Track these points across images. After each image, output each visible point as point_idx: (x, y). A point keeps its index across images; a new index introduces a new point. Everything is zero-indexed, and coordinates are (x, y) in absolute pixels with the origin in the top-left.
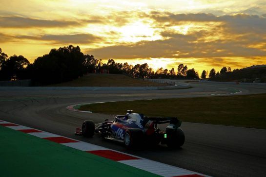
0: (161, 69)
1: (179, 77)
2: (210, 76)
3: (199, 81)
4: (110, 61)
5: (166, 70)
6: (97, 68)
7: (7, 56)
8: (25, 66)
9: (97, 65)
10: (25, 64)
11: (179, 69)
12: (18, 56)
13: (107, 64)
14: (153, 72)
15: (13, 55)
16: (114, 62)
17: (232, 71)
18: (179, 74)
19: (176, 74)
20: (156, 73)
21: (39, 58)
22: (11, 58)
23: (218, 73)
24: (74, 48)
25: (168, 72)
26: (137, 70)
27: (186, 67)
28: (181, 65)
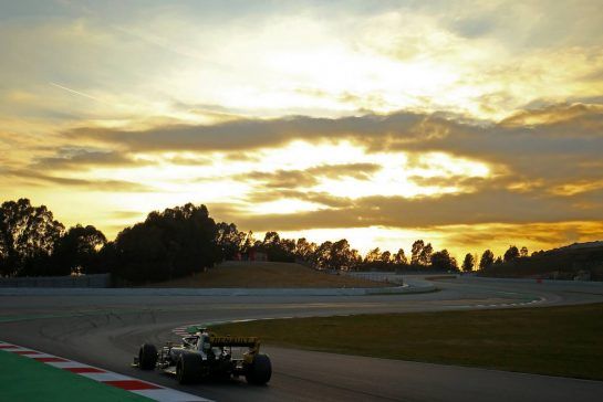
0: (376, 251)
1: (414, 268)
2: (481, 265)
3: (458, 276)
4: (268, 236)
5: (387, 253)
6: (243, 249)
7: (63, 227)
8: (98, 247)
9: (243, 243)
10: (99, 243)
11: (414, 252)
12: (84, 226)
13: (262, 240)
14: (360, 258)
16: (277, 238)
17: (529, 254)
18: (415, 263)
19: (409, 262)
20: (366, 260)
21: (127, 230)
22: (72, 230)
23: (499, 259)
24: (195, 209)
25: (391, 258)
26: (327, 254)
27: (429, 247)
28: (418, 244)
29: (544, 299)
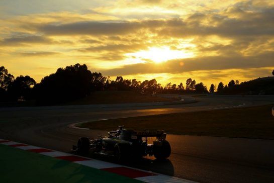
0: (169, 84)
1: (188, 91)
2: (218, 89)
3: (207, 95)
4: (118, 78)
5: (175, 85)
6: (105, 85)
7: (13, 77)
8: (32, 86)
9: (105, 82)
10: (32, 84)
11: (187, 84)
12: (24, 76)
13: (115, 80)
14: (162, 87)
15: (19, 76)
16: (122, 79)
17: (240, 83)
18: (188, 89)
19: (185, 88)
20: (165, 88)
21: (46, 78)
22: (18, 78)
23: (226, 86)
24: (80, 66)
25: (177, 87)
26: (146, 86)
27: (194, 82)
28: (189, 80)
29: (244, 104)
